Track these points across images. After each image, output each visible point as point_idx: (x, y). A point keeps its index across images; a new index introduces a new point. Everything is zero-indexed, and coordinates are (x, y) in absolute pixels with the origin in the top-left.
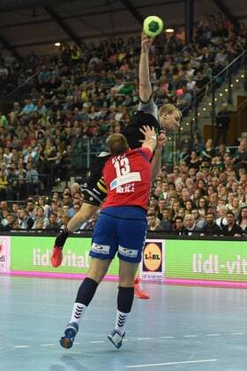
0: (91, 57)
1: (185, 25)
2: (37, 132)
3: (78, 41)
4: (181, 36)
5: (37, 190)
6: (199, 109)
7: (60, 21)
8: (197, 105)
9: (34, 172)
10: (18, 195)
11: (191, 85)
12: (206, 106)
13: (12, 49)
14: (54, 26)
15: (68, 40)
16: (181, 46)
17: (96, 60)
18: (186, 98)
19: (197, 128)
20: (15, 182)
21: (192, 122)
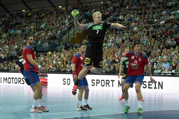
0: (34, 15)
1: (65, 5)
2: (17, 39)
3: (30, 10)
4: (64, 9)
5: (16, 58)
6: (69, 32)
7: (25, 3)
8: (69, 31)
9: (15, 52)
10: (10, 59)
11: (67, 24)
12: (72, 31)
13: (8, 12)
14: (23, 5)
15: (27, 9)
16: (64, 12)
17: (36, 16)
18: (65, 28)
19: (69, 38)
20: (10, 55)
21: (67, 37)
